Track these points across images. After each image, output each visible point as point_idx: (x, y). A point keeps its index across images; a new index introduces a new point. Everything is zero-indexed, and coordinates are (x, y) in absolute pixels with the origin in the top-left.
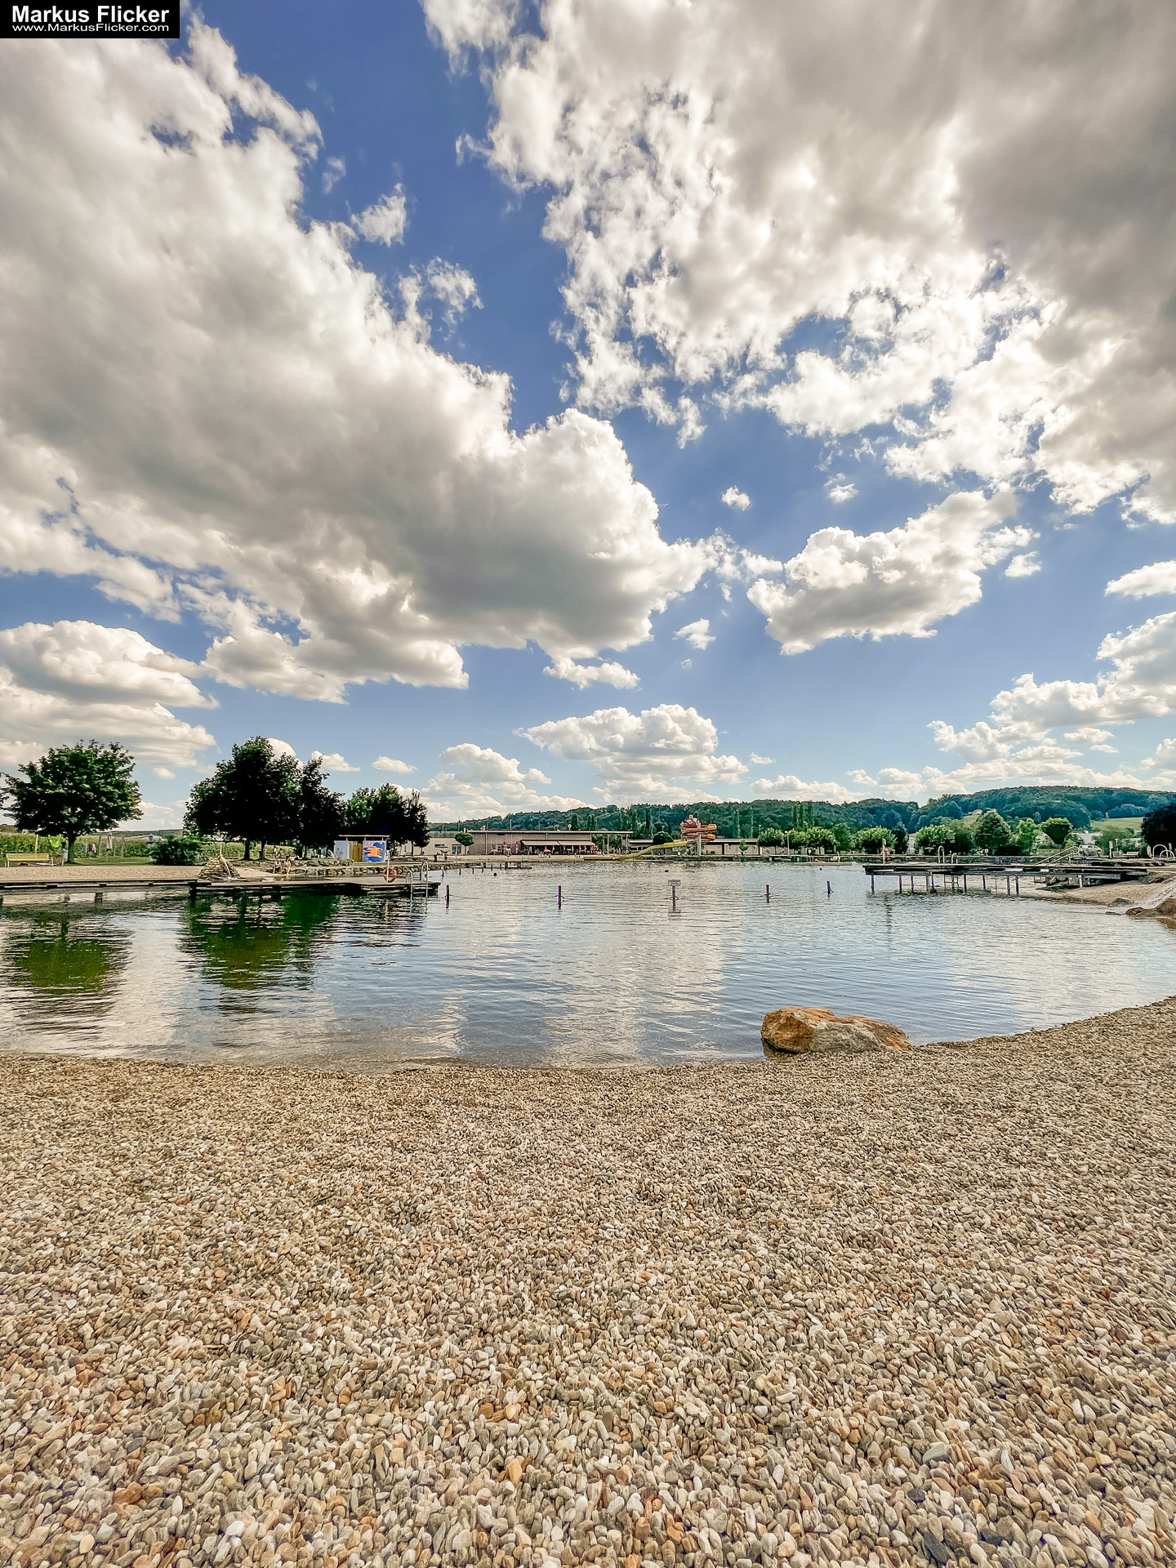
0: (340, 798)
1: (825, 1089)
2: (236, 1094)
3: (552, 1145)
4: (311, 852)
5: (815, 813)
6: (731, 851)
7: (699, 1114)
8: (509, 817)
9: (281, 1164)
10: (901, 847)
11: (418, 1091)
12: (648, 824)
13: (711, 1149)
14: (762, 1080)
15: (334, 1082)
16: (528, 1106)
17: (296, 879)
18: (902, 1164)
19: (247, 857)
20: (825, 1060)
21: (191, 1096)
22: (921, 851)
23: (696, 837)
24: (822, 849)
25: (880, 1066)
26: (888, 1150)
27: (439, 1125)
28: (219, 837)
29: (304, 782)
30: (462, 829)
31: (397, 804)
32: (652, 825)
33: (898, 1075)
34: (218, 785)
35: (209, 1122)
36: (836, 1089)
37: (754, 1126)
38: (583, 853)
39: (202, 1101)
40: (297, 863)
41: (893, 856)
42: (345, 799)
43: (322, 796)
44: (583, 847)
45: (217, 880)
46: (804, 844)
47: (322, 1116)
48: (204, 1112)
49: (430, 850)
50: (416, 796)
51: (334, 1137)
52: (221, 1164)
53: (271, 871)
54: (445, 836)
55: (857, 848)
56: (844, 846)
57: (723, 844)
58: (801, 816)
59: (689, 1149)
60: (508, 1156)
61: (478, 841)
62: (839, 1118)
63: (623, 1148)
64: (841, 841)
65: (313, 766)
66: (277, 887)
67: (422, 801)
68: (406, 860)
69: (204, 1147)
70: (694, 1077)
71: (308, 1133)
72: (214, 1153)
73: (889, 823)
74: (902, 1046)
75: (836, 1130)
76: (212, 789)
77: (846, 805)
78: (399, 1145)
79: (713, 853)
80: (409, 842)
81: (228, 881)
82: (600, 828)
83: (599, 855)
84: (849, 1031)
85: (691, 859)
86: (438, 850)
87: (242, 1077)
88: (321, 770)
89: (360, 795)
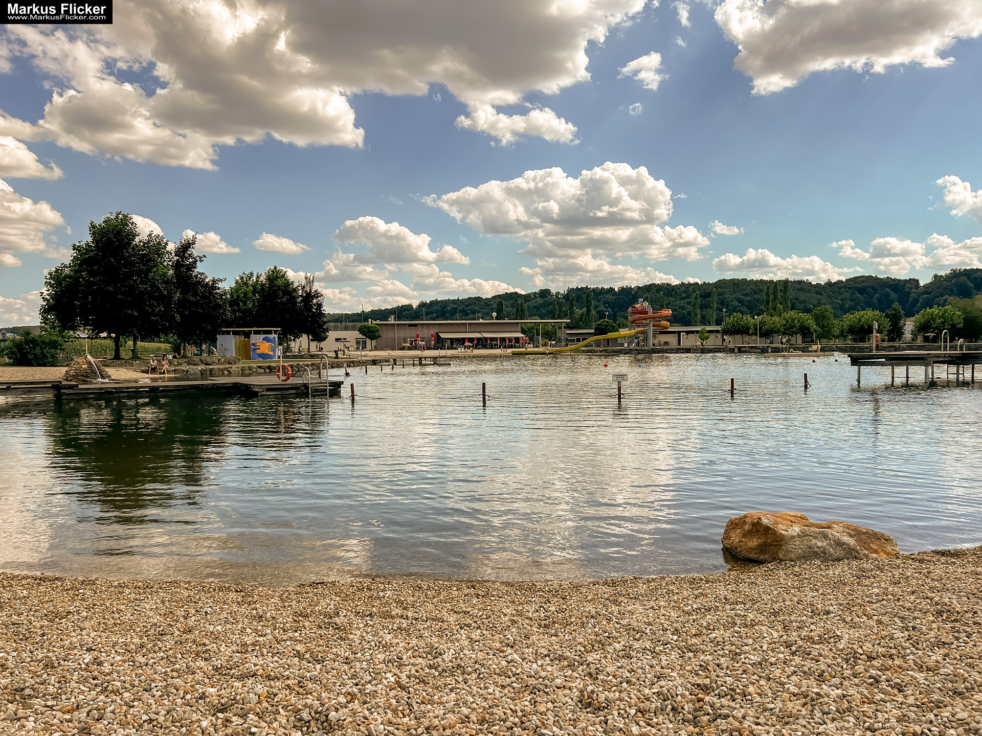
0: (220, 285)
1: (796, 599)
2: (123, 607)
3: (480, 656)
4: (191, 350)
5: (791, 293)
6: (687, 341)
7: (649, 624)
8: (423, 305)
9: (175, 674)
10: (895, 332)
11: (327, 604)
12: (589, 310)
13: (663, 658)
14: (722, 591)
15: (232, 595)
16: (452, 619)
17: (176, 379)
18: (887, 672)
19: (117, 356)
20: (797, 569)
21: (72, 609)
22: (920, 338)
23: (647, 325)
24: (799, 337)
25: (862, 575)
26: (870, 658)
27: (351, 637)
28: (83, 333)
29: (177, 266)
30: (366, 320)
31: (287, 289)
32: (593, 312)
33: (883, 585)
34: (76, 272)
35: (93, 634)
36: (809, 599)
37: (714, 635)
38: (512, 347)
39: (85, 614)
40: (175, 361)
41: (885, 344)
42: (227, 285)
43: (199, 283)
44: (510, 340)
45: (85, 382)
46: (778, 332)
47: (219, 628)
48: (87, 624)
49: (329, 345)
50: (310, 282)
51: (234, 648)
52: (108, 674)
53: (146, 372)
54: (346, 329)
55: (842, 335)
56: (826, 334)
57: (679, 333)
58: (775, 297)
59: (639, 659)
60: (430, 667)
61: (386, 334)
62: (813, 627)
63: (561, 658)
64: (823, 327)
65: (185, 248)
66: (153, 390)
67: (316, 286)
68: (302, 357)
69: (88, 658)
70: (642, 588)
71: (204, 645)
72: (100, 664)
73: (882, 305)
74: (888, 554)
75: (810, 639)
76: (70, 277)
77: (829, 284)
78: (307, 656)
79: (666, 343)
80: (305, 336)
81: (99, 383)
82: (530, 317)
83: (530, 348)
84: (825, 537)
85: (639, 352)
86: (340, 345)
87: (127, 591)
88: (195, 252)
89: (242, 283)
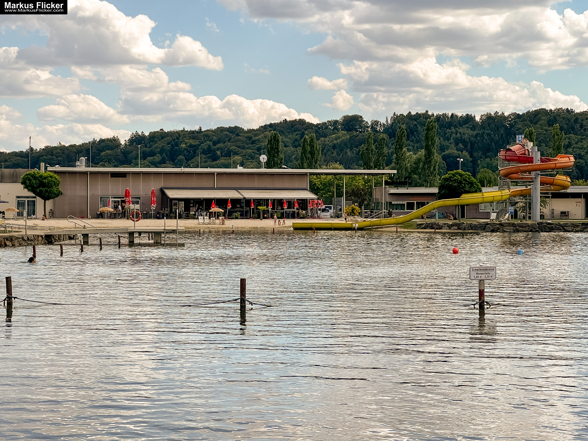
8: (137, 140)
12: (429, 154)
23: (532, 181)
30: (36, 164)
32: (437, 157)
38: (293, 216)
44: (290, 203)
61: (71, 190)
79: (564, 214)
82: (327, 163)
83: (326, 219)
85: (517, 229)
